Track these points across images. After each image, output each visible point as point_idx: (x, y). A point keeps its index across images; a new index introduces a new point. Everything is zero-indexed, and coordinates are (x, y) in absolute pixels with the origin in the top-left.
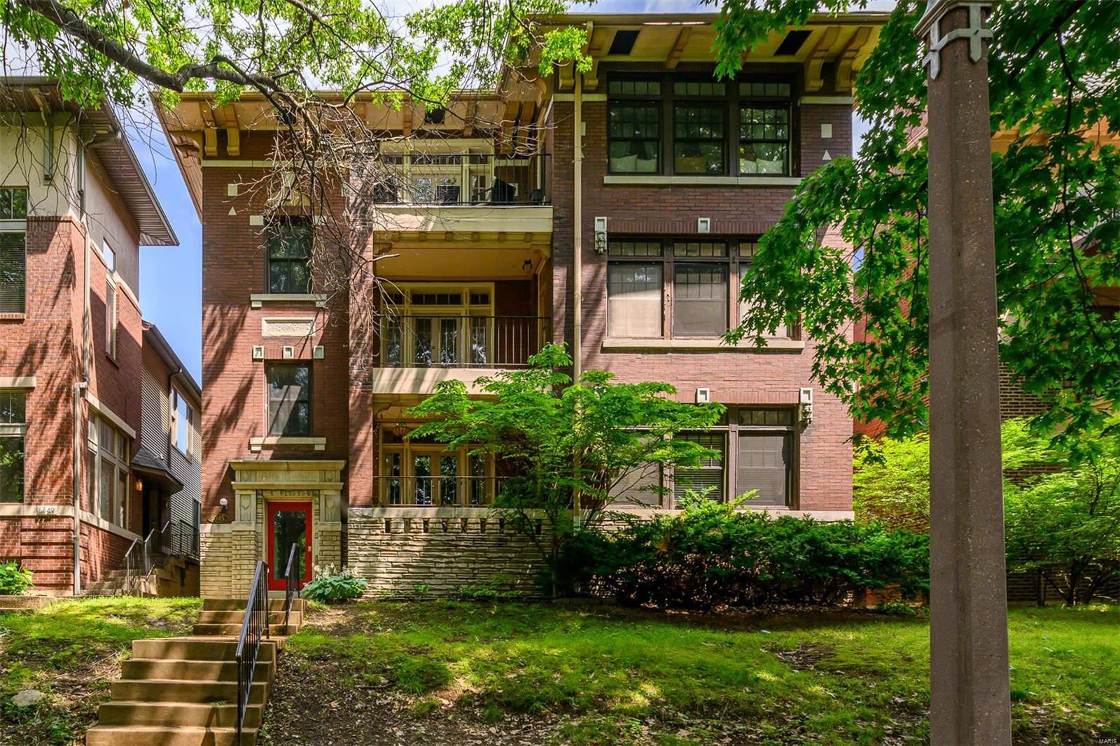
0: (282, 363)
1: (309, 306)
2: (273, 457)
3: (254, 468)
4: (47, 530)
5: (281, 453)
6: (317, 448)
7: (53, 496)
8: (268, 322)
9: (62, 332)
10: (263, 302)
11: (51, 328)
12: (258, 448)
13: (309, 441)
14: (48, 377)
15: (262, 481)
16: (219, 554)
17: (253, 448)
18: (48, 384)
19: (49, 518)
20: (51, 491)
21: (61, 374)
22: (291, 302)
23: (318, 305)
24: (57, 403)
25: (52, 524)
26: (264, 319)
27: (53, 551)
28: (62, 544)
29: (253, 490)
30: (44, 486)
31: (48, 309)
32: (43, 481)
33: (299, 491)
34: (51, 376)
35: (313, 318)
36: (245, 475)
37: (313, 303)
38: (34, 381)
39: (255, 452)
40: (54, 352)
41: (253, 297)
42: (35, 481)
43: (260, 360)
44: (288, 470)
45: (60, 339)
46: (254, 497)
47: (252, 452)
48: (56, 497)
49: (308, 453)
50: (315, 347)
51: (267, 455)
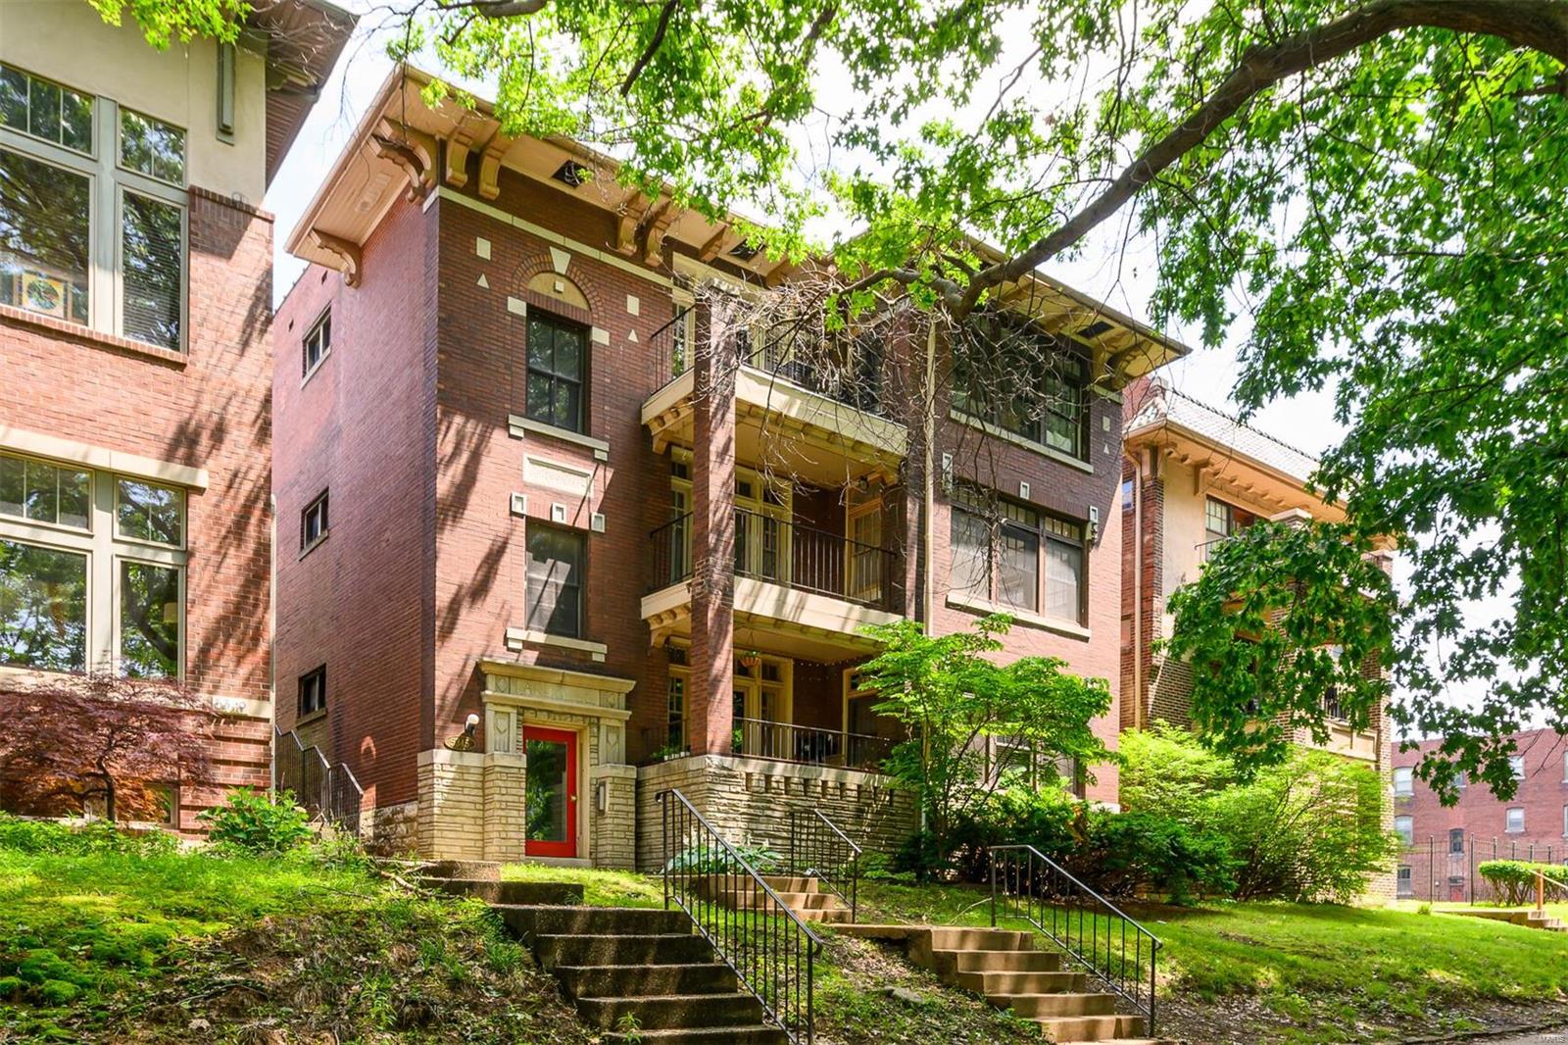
0: (548, 526)
1: (587, 452)
2: (539, 662)
3: (512, 674)
4: (228, 739)
5: (549, 657)
6: (596, 658)
7: (238, 681)
8: (533, 462)
9: (254, 406)
10: (526, 431)
11: (235, 394)
12: (519, 646)
13: (586, 646)
14: (228, 476)
15: (525, 695)
16: (462, 798)
17: (511, 645)
18: (230, 487)
19: (234, 718)
20: (234, 673)
21: (252, 475)
22: (563, 441)
23: (598, 455)
24: (247, 524)
25: (240, 730)
26: (526, 455)
27: (238, 775)
28: (256, 765)
29: (512, 706)
30: (223, 662)
31: (229, 358)
32: (221, 654)
33: (572, 715)
34: (235, 475)
35: (591, 473)
36: (502, 683)
37: (592, 450)
38: (202, 478)
39: (514, 650)
40: (240, 436)
41: (513, 419)
42: (204, 652)
43: (521, 516)
44: (561, 684)
45: (250, 416)
46: (514, 717)
47: (509, 649)
48: (244, 685)
49: (581, 663)
50: (594, 514)
51: (531, 656)
